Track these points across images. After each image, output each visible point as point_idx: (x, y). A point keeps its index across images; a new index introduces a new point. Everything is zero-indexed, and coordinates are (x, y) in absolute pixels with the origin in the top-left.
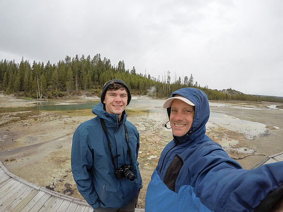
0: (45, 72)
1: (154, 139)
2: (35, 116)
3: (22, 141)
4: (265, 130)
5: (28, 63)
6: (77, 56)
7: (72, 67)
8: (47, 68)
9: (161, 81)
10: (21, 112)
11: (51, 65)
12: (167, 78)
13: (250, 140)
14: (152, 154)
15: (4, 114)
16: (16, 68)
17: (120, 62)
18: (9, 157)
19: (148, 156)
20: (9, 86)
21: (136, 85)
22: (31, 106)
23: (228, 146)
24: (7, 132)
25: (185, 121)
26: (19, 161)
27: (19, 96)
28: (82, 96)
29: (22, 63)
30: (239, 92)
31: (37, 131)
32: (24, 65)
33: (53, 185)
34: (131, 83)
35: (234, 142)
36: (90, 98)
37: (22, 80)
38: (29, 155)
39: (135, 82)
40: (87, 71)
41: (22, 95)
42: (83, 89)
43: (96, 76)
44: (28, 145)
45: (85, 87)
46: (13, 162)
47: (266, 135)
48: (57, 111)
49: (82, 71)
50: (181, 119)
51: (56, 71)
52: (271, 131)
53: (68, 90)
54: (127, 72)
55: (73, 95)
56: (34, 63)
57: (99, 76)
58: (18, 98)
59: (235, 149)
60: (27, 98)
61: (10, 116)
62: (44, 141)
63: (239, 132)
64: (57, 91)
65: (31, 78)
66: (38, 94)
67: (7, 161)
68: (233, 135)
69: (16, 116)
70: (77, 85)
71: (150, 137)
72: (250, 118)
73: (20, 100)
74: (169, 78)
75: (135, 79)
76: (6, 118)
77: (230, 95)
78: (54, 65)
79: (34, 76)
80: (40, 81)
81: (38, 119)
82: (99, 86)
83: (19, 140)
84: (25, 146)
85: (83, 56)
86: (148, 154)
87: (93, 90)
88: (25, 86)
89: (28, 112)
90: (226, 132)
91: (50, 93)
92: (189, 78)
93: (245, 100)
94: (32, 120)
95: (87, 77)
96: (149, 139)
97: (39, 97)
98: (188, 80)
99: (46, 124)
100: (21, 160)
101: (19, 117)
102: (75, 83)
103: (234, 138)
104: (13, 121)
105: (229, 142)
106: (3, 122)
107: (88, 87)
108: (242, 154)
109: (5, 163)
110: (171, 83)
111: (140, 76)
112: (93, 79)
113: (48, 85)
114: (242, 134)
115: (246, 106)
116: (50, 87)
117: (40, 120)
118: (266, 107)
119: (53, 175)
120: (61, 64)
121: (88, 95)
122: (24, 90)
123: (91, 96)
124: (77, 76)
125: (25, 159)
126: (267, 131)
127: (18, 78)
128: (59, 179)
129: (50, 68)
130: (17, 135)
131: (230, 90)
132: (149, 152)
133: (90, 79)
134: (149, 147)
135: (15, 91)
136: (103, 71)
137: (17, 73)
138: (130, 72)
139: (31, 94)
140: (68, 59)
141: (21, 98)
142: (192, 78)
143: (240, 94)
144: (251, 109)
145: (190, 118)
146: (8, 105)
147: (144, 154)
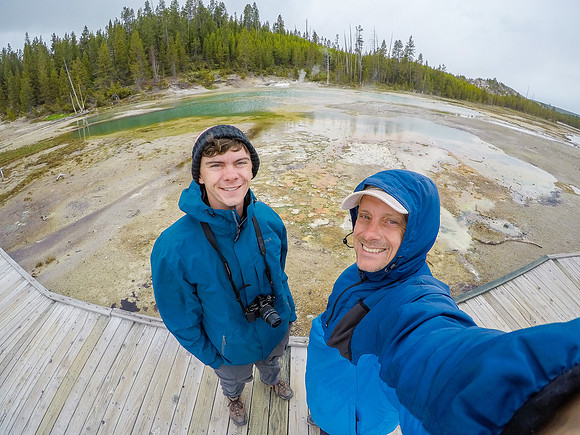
0: (82, 51)
1: (324, 181)
2: (76, 153)
3: (60, 215)
4: (554, 188)
5: (41, 43)
6: (147, 4)
7: (139, 30)
8: (84, 42)
9: (342, 46)
10: (47, 152)
11: (91, 36)
12: (354, 42)
13: (519, 206)
14: (319, 216)
15: (13, 164)
16: (18, 62)
17: (248, 6)
18: (41, 257)
19: (312, 220)
20: (11, 102)
21: (286, 57)
22: (64, 131)
23: (473, 211)
24: (27, 203)
25: (384, 241)
26: (62, 259)
27: (36, 118)
28: (170, 89)
29: (27, 47)
30: (511, 91)
31: (85, 187)
32: (34, 50)
33: (134, 296)
34: (274, 52)
35: (487, 204)
36: (187, 92)
37: (35, 83)
38: (79, 241)
39: (282, 49)
40: (175, 34)
41: (43, 113)
42: (169, 74)
43: (196, 42)
44: (73, 220)
45: (174, 68)
46: (52, 265)
47: (552, 201)
48: (120, 133)
49: (163, 36)
50: (377, 237)
51: (105, 47)
52: (563, 196)
53: (137, 81)
54: (266, 29)
55: (150, 89)
56: (53, 40)
57: (202, 42)
58: (35, 122)
59: (484, 221)
60: (54, 116)
61: (26, 167)
62: (102, 207)
63: (500, 184)
64: (115, 88)
65: (54, 72)
66: (76, 101)
67: (40, 265)
68: (485, 186)
69: (37, 163)
70: (155, 67)
71: (317, 176)
72: (527, 155)
73: (40, 124)
74: (360, 41)
75: (283, 43)
76: (19, 173)
77: (492, 93)
78: (98, 33)
79: (58, 67)
80: (73, 75)
81: (84, 158)
82: (205, 64)
83: (52, 214)
84: (67, 224)
85: (162, 4)
86: (311, 215)
87: (193, 73)
88: (45, 91)
89: (60, 146)
90: (472, 178)
91: (99, 96)
92: (405, 44)
93: (522, 110)
94: (72, 164)
95: (175, 47)
96: (313, 181)
97: (77, 109)
98: (403, 49)
99: (102, 165)
100: (65, 256)
101: (44, 165)
102: (151, 65)
103: (487, 196)
104: (35, 175)
105: (477, 202)
106: (15, 184)
107: (181, 69)
108: (498, 233)
109: (37, 271)
110: (363, 53)
111: (294, 37)
112: (190, 50)
113: (93, 78)
114: (505, 190)
115: (522, 124)
116: (99, 81)
117: (89, 160)
118: (563, 136)
119: (131, 276)
120: (113, 29)
121: (181, 86)
122: (44, 103)
123: (188, 86)
124: (152, 47)
125: (72, 252)
126: (556, 194)
127: (26, 82)
128: (143, 282)
129: (90, 44)
130: (48, 204)
131: (492, 83)
132: (314, 210)
133: (183, 50)
134: (313, 200)
135: (27, 109)
136: (209, 29)
137: (21, 70)
138: (271, 27)
139: (61, 105)
140: (127, 13)
141: (40, 121)
142: (411, 44)
143: (513, 95)
144: (533, 133)
145: (395, 238)
146: (16, 144)
147: (303, 216)
